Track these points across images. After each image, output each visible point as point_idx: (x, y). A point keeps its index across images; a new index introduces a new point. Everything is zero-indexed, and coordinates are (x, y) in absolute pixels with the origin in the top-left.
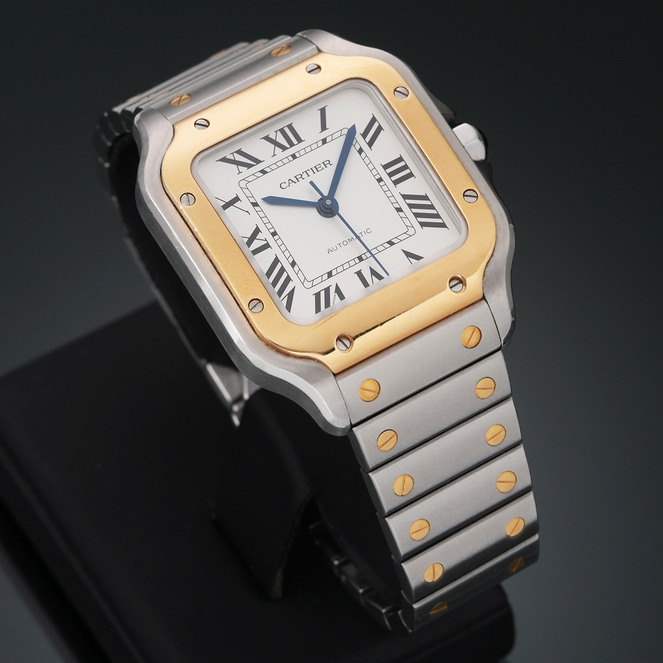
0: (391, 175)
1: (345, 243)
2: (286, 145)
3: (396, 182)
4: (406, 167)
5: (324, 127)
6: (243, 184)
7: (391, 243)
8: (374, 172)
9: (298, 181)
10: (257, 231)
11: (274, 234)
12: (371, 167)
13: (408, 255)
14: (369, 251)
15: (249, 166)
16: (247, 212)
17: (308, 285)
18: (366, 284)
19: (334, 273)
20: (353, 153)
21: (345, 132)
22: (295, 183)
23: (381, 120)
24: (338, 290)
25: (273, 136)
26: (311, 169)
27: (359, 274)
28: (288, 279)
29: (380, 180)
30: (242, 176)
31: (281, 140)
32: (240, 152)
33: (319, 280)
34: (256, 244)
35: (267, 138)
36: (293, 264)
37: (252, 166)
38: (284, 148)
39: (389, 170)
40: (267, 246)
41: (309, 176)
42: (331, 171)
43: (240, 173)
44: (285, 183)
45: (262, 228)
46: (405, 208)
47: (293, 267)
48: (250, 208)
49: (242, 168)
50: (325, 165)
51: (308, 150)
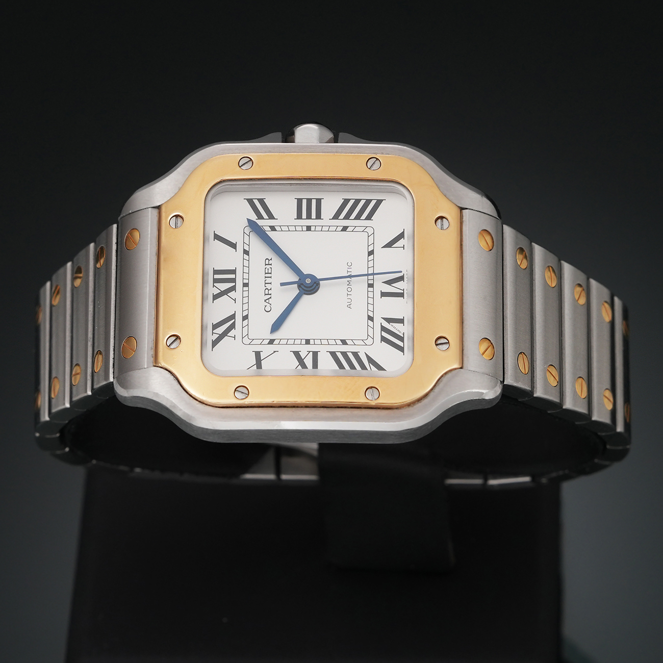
0: (309, 217)
1: (349, 290)
2: (232, 285)
3: (319, 216)
4: (309, 201)
5: (234, 246)
6: (246, 341)
7: (371, 253)
8: (299, 228)
9: (271, 294)
10: (297, 354)
11: (308, 342)
12: (292, 228)
13: (389, 245)
14: (368, 275)
15: (233, 326)
16: (275, 352)
17: (369, 341)
19: (371, 314)
20: (271, 234)
21: (247, 230)
22: (271, 298)
23: (255, 196)
24: (389, 320)
25: (217, 292)
26: (266, 277)
27: (384, 294)
28: (356, 354)
29: (309, 228)
30: (239, 337)
31: (224, 286)
32: (215, 327)
33: (370, 330)
34: (309, 362)
35: (216, 297)
36: (344, 342)
37: (234, 324)
38: (233, 289)
39: (304, 215)
40: (315, 354)
41: (271, 283)
42: (276, 263)
43: (235, 337)
44: (266, 306)
45: (296, 348)
46: (346, 223)
47: (346, 344)
48: (272, 348)
49: (231, 333)
50: (269, 264)
51: (246, 270)
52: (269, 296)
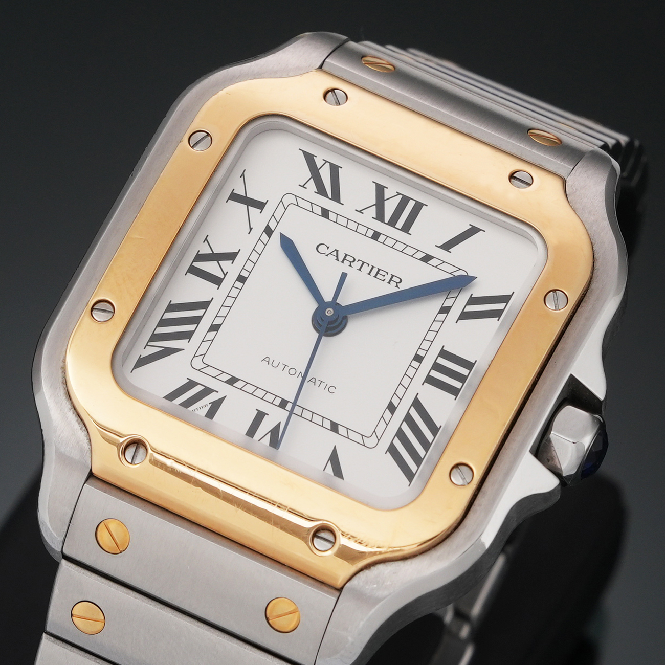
0: (436, 367)
1: (292, 372)
2: (387, 217)
3: (430, 380)
4: (462, 378)
5: (447, 246)
7: (334, 427)
8: (425, 345)
9: (343, 262)
10: (231, 256)
11: (242, 279)
12: (431, 336)
13: (334, 459)
15: (321, 190)
16: (251, 229)
17: (198, 363)
18: (251, 432)
19: (239, 384)
20: (436, 304)
21: (456, 273)
22: (337, 260)
23: (510, 309)
24: (216, 406)
25: (387, 193)
26: (373, 267)
27: (260, 416)
28: (188, 335)
29: (418, 359)
30: (300, 192)
31: (390, 208)
32: (334, 170)
33: (215, 373)
34: (210, 267)
35: (380, 189)
36: (215, 328)
37: (324, 194)
38: (380, 216)
39: (442, 361)
40: (217, 281)
41: (360, 270)
43: (303, 186)
44: (328, 248)
45: (240, 260)
46: (400, 414)
47: (211, 330)
48: (259, 228)
49: (312, 185)
50: (391, 280)
51: (400, 246)
52: (341, 258)
